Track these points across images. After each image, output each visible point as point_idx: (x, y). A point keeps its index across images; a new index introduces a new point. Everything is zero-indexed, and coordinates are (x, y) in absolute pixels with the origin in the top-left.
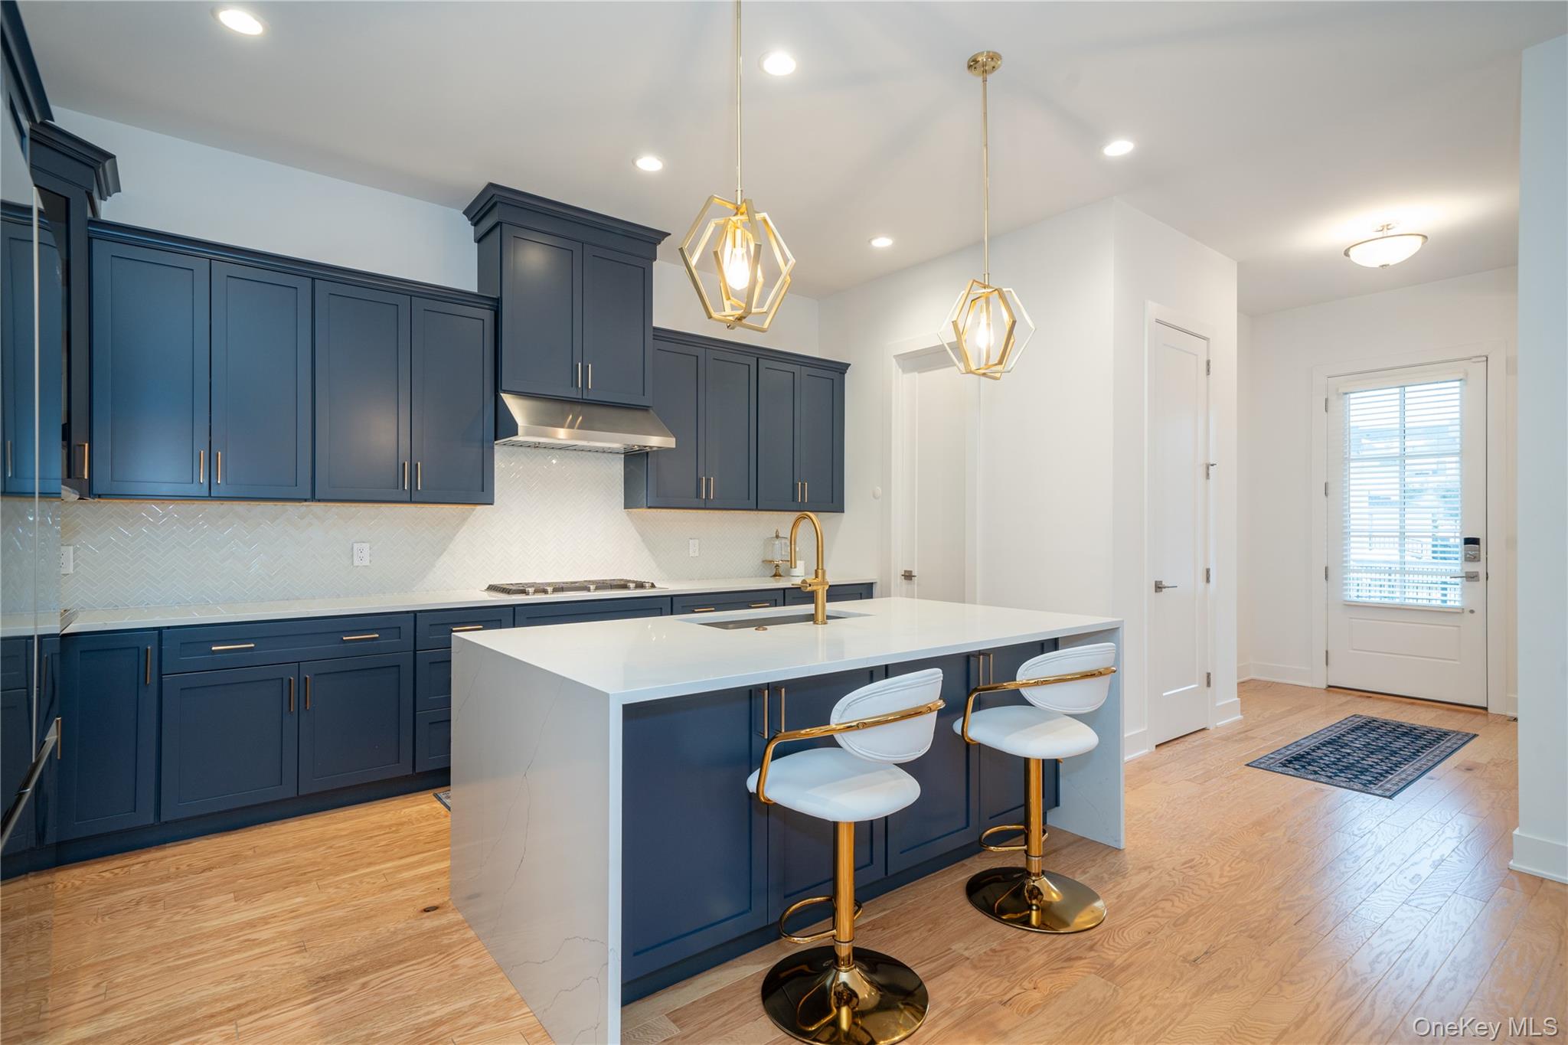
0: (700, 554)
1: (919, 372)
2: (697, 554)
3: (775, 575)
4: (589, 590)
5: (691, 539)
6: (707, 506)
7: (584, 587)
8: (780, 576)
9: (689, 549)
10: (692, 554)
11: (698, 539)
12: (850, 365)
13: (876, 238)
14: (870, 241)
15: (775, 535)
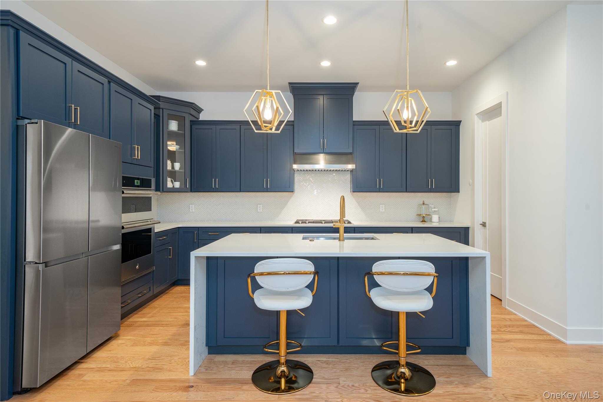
0: (385, 211)
1: (489, 121)
2: (384, 211)
3: (422, 221)
4: (322, 223)
5: (381, 204)
6: (379, 191)
7: (320, 222)
8: (425, 221)
9: (380, 209)
10: (381, 211)
11: (385, 204)
12: (461, 121)
13: (449, 61)
14: (445, 63)
15: (422, 203)
